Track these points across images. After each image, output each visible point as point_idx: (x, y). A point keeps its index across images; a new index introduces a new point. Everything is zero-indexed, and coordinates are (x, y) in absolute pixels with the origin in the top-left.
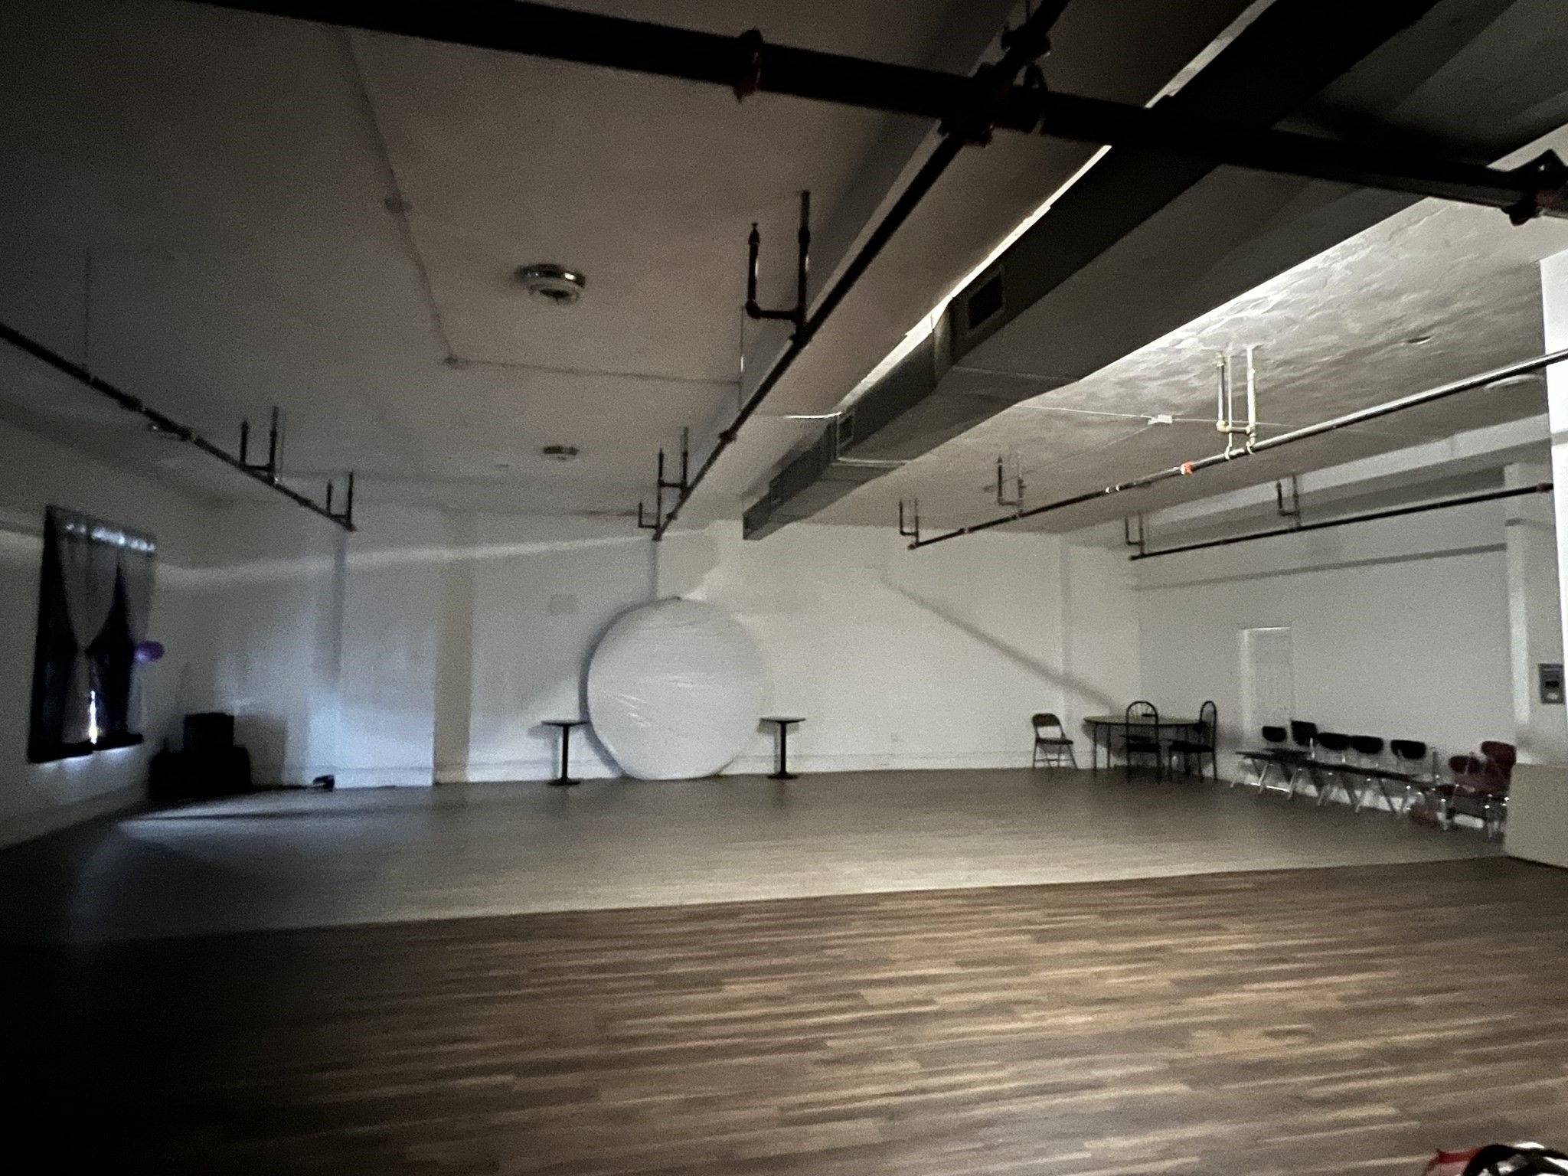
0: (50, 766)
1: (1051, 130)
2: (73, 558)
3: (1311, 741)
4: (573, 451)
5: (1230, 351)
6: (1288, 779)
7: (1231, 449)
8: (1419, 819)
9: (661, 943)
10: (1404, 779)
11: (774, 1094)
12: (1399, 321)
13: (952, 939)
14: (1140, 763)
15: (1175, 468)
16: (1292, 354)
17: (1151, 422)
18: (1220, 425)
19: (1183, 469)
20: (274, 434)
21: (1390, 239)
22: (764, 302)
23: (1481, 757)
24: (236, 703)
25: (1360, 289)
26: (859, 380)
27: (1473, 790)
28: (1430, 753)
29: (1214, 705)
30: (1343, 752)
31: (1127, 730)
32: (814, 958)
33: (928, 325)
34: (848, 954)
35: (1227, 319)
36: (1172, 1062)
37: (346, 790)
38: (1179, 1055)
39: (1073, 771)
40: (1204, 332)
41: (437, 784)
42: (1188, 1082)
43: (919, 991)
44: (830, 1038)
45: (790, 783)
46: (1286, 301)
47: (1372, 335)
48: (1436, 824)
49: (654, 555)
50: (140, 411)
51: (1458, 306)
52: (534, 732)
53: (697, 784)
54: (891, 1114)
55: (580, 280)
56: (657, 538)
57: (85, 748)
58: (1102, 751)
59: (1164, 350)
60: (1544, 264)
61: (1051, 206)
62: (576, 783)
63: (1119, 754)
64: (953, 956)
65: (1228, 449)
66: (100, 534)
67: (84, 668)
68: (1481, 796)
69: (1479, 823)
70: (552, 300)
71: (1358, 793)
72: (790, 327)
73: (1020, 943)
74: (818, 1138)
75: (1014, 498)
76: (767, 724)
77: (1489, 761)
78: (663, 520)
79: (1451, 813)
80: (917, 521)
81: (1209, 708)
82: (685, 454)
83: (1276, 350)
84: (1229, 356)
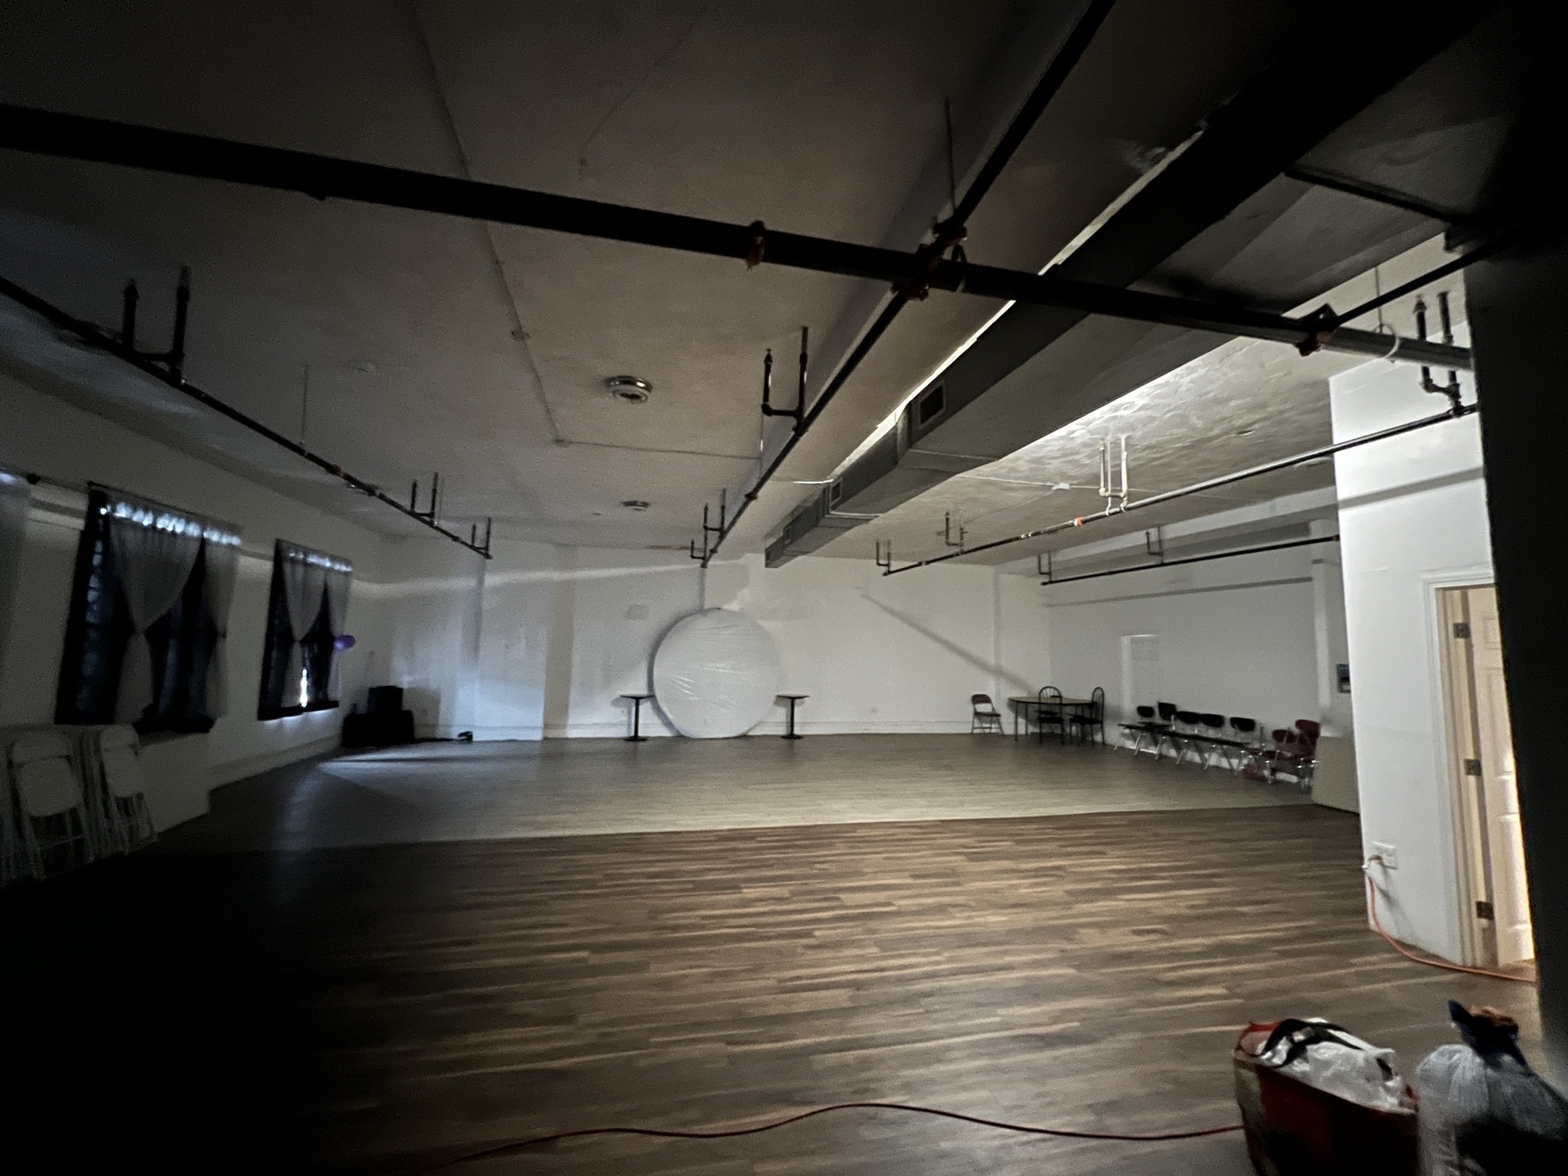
0: (272, 723)
1: (971, 289)
2: (294, 576)
3: (1173, 717)
4: (645, 505)
5: (1109, 438)
6: (1156, 745)
7: (1110, 509)
8: (1251, 776)
9: (701, 857)
10: (1240, 745)
11: (775, 970)
12: (1231, 418)
13: (908, 858)
14: (1050, 731)
15: (1071, 521)
16: (1154, 441)
17: (1054, 488)
18: (1102, 491)
19: (1076, 523)
20: (434, 491)
21: (1221, 361)
22: (773, 405)
23: (1296, 731)
24: (404, 680)
25: (1201, 397)
26: (844, 459)
27: (1289, 755)
28: (1258, 728)
29: (1102, 690)
30: (1196, 725)
31: (1040, 706)
32: (806, 870)
33: (893, 420)
34: (833, 868)
35: (1107, 416)
36: (1063, 951)
37: (480, 742)
38: (1069, 947)
39: (1002, 736)
40: (1091, 426)
41: (545, 739)
42: (1074, 967)
43: (882, 896)
44: (818, 929)
45: (797, 742)
46: (1148, 405)
47: (1212, 429)
48: (1263, 779)
49: (702, 577)
50: (339, 475)
51: (1271, 409)
52: (615, 703)
53: (730, 741)
54: (858, 985)
55: (648, 387)
56: (704, 566)
57: (297, 710)
58: (1021, 721)
59: (1062, 438)
60: (1333, 381)
61: (978, 339)
62: (644, 739)
63: (1034, 725)
64: (908, 870)
65: (1108, 509)
66: (313, 559)
67: (297, 651)
68: (1295, 760)
69: (1294, 779)
70: (629, 400)
71: (1206, 755)
72: (792, 421)
73: (956, 861)
74: (804, 1002)
75: (957, 541)
76: (780, 699)
77: (1302, 735)
78: (708, 554)
79: (1274, 771)
80: (889, 556)
81: (1099, 693)
82: (723, 508)
83: (1143, 438)
84: (1109, 443)
